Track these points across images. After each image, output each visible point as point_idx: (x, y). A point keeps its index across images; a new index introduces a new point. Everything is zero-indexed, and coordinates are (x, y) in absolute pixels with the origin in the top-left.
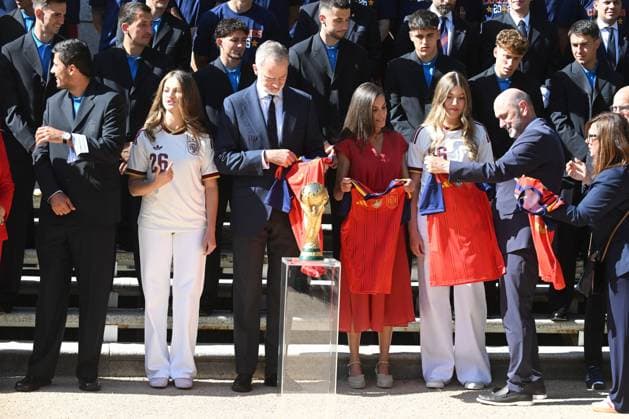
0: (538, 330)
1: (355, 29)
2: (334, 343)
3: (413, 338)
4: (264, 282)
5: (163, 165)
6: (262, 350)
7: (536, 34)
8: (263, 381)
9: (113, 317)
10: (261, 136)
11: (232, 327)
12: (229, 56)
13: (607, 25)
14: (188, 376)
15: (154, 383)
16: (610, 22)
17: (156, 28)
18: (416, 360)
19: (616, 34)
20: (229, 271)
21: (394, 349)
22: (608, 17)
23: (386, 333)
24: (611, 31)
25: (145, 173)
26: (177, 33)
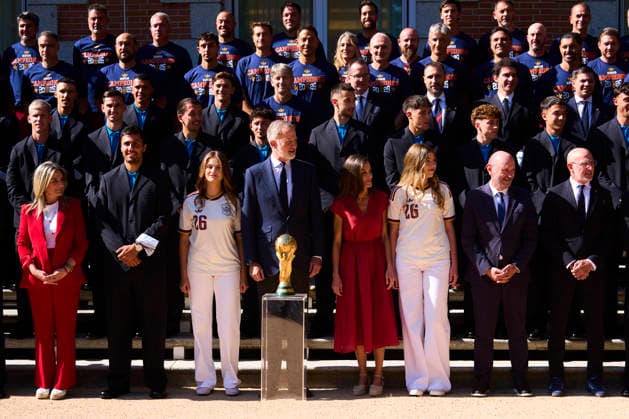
0: (496, 348)
1: (372, 109)
3: (399, 355)
5: (203, 225)
7: (518, 107)
9: (180, 340)
10: (273, 197)
13: (582, 99)
14: (234, 387)
15: (199, 392)
16: (584, 97)
18: (401, 371)
19: (590, 107)
21: (387, 363)
22: (584, 92)
23: (381, 352)
24: (586, 104)
25: (190, 231)
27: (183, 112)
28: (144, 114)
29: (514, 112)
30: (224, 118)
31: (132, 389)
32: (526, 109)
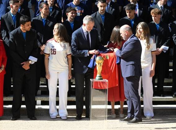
2: (106, 104)
4: (85, 86)
5: (54, 52)
6: (84, 107)
7: (166, 10)
8: (85, 116)
9: (39, 97)
11: (75, 100)
12: (70, 18)
17: (51, 10)
20: (74, 83)
21: (125, 106)
26: (57, 12)
27: (42, 8)
28: (20, 8)
29: (165, 12)
30: (52, 11)
31: (21, 117)
32: (168, 10)
